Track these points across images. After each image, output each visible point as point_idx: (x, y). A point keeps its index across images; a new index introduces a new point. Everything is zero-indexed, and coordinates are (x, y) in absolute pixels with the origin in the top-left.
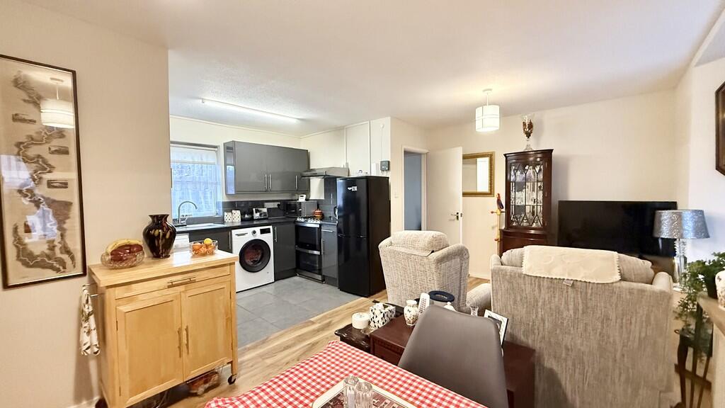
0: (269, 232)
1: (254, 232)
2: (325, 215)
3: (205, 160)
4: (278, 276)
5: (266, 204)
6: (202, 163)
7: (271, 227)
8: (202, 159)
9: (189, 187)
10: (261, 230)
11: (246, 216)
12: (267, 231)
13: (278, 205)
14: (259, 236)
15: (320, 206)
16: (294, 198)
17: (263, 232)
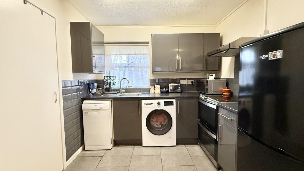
0: (173, 105)
1: (159, 103)
2: (234, 94)
3: (142, 53)
4: (180, 142)
5: (181, 81)
6: (140, 54)
7: (174, 101)
8: (140, 52)
9: (132, 70)
10: (165, 102)
11: (164, 89)
12: (171, 103)
13: (192, 82)
14: (163, 107)
15: (230, 85)
16: (205, 77)
17: (166, 104)
